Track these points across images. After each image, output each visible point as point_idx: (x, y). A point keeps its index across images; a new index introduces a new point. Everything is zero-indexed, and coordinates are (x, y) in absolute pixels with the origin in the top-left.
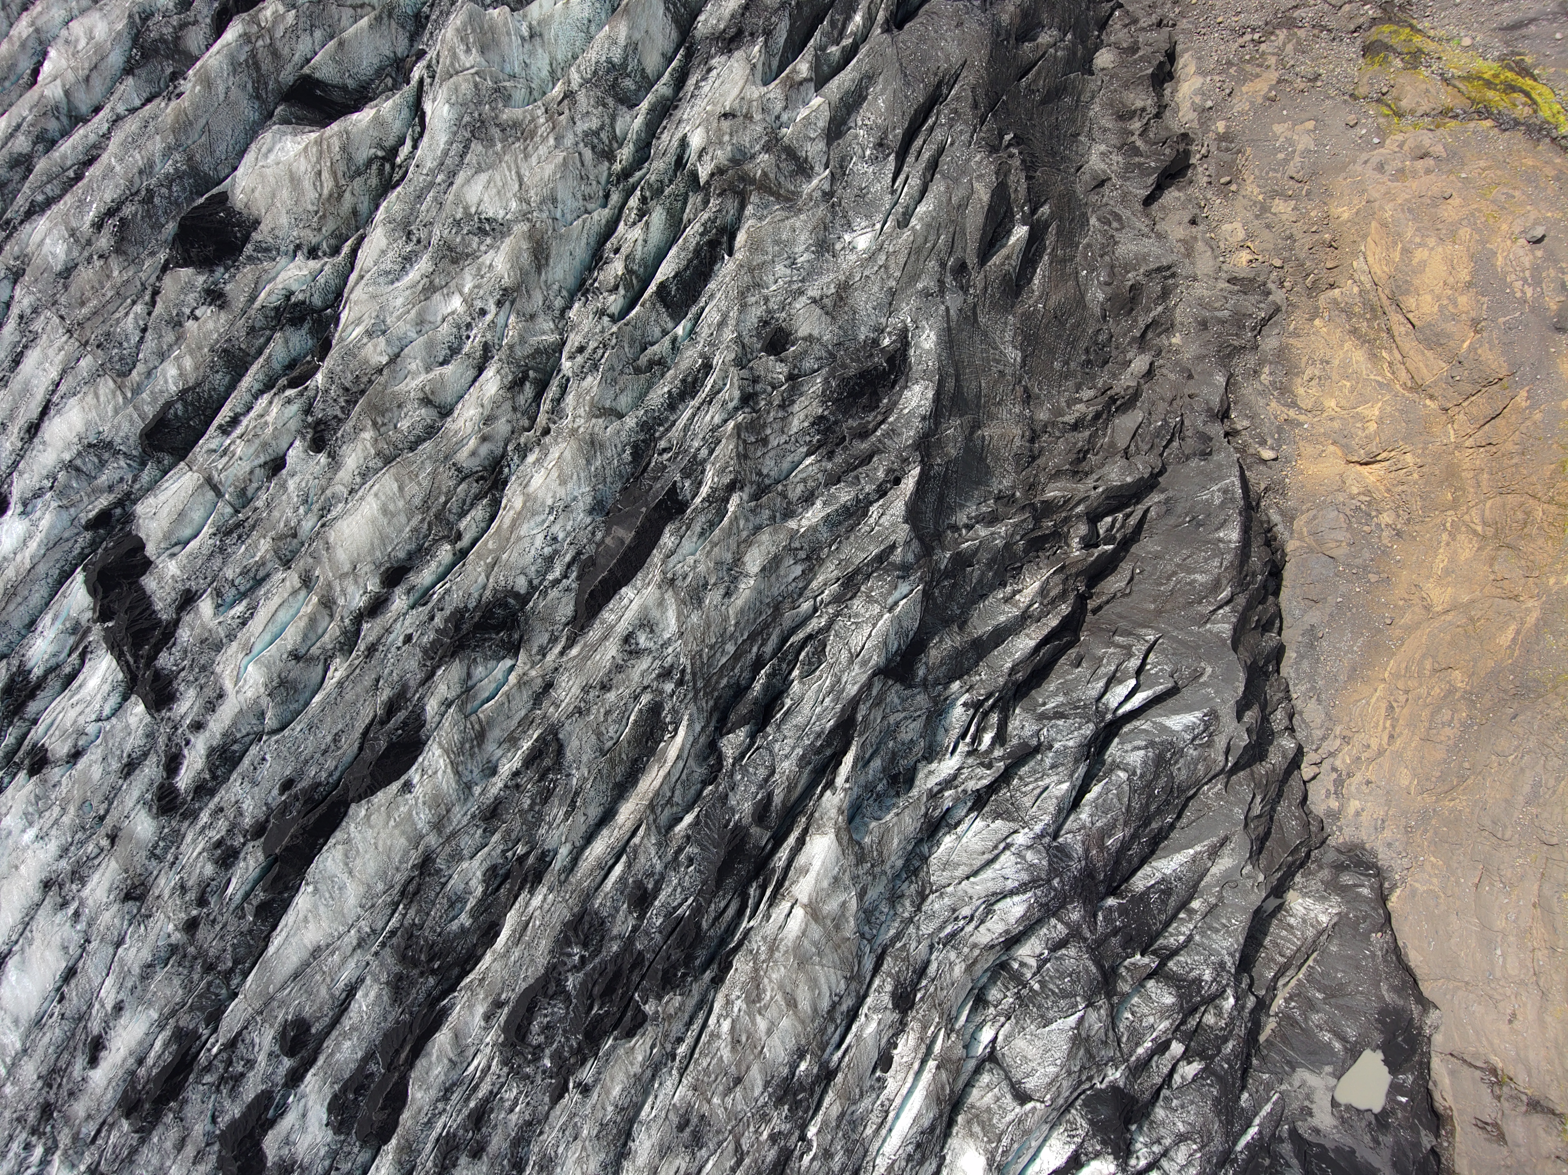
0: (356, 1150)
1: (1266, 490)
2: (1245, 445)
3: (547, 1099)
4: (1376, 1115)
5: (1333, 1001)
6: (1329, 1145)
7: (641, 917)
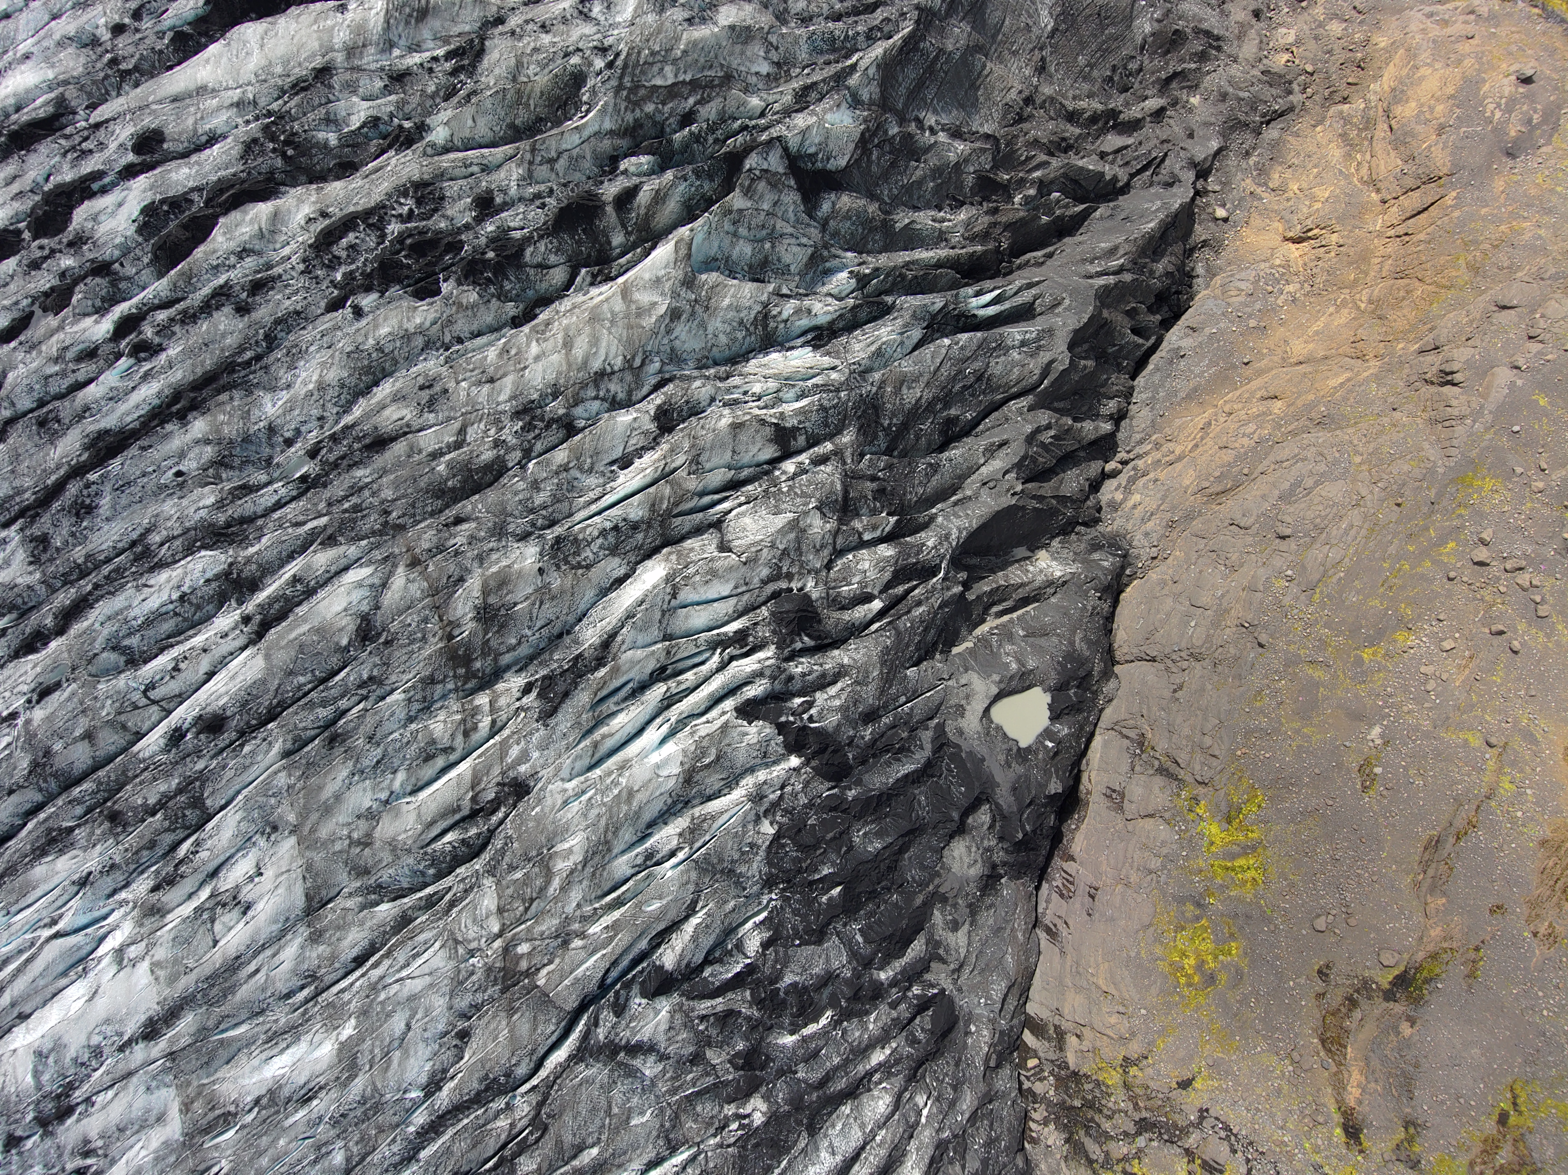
0: (146, 260)
1: (1205, 243)
2: (1208, 205)
3: (323, 304)
4: (1019, 749)
5: (1031, 640)
6: (965, 746)
7: (480, 220)
